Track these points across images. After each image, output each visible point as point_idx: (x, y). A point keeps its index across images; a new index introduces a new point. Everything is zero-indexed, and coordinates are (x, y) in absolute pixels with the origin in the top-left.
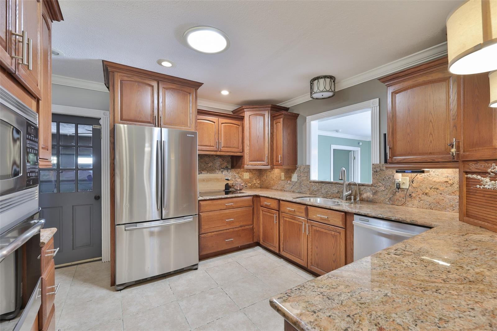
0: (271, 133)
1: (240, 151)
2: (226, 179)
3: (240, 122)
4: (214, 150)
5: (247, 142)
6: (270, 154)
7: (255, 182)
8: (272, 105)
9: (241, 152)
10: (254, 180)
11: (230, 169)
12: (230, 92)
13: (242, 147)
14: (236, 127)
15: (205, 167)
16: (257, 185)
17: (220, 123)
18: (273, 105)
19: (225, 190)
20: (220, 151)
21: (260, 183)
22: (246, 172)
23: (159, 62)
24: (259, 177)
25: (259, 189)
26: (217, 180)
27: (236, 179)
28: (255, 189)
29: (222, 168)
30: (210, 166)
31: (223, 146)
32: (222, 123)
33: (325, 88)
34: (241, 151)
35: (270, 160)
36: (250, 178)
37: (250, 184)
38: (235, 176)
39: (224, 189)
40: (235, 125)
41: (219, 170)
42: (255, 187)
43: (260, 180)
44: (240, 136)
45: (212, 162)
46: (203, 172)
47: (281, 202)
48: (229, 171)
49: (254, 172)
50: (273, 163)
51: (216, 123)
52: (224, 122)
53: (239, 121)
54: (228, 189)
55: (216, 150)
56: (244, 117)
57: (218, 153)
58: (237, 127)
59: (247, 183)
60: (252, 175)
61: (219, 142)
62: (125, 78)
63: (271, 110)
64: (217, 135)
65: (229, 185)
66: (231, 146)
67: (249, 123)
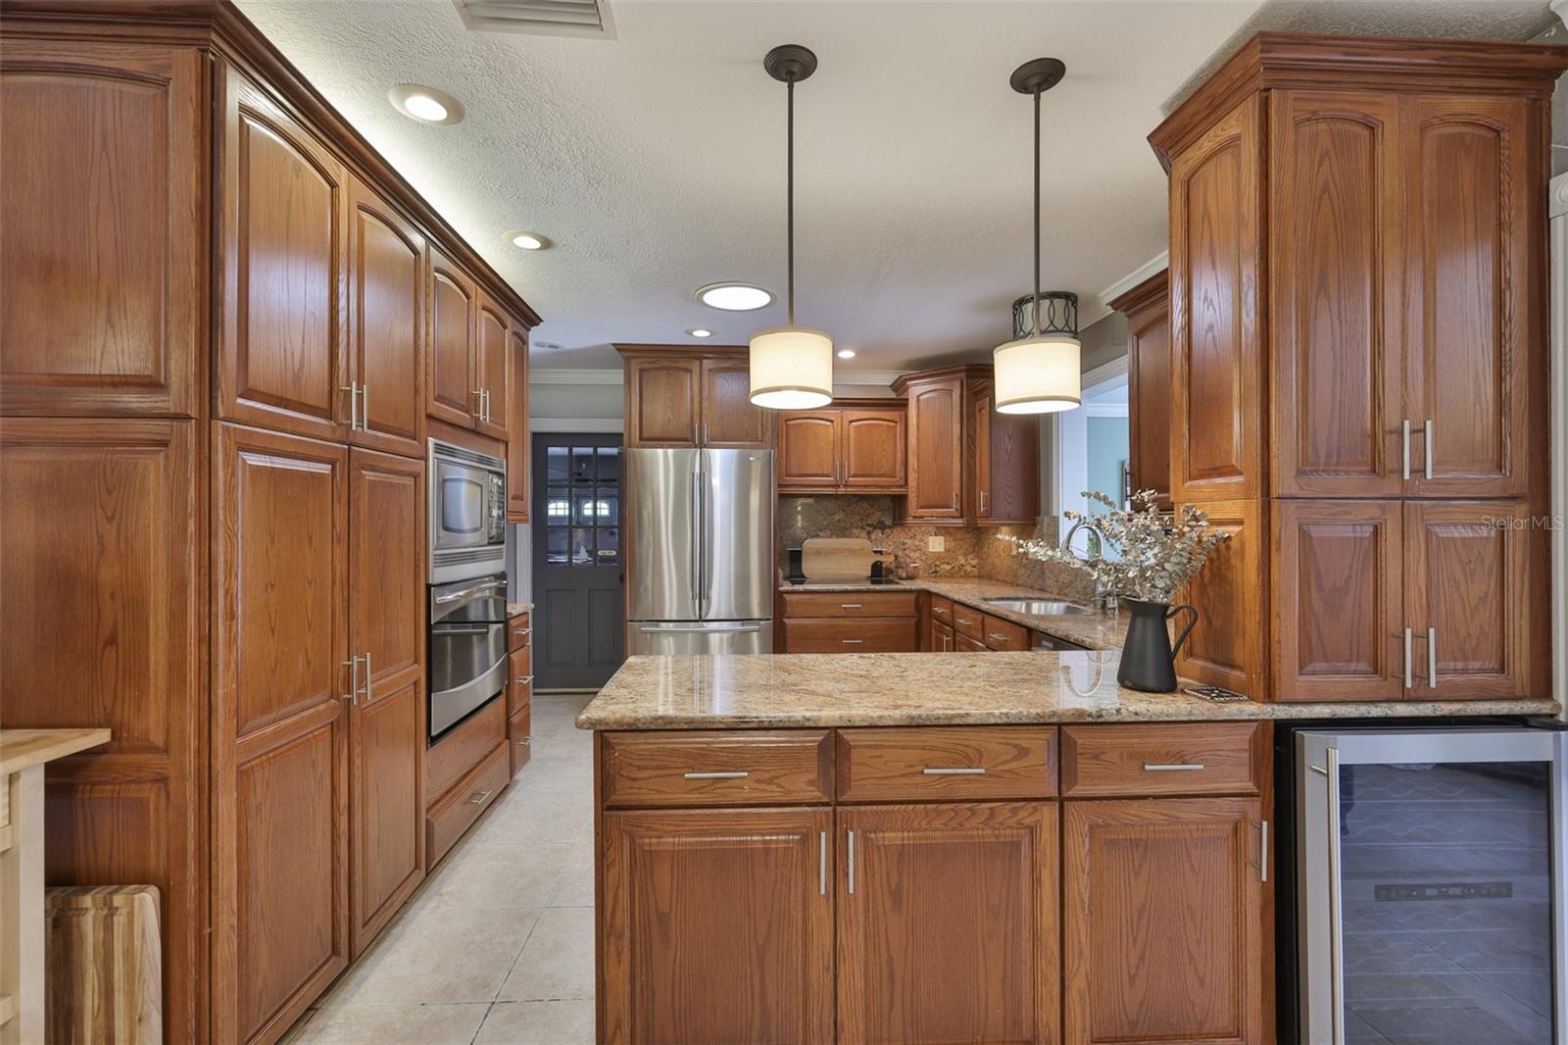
0: (968, 436)
1: (898, 484)
2: (875, 552)
3: (898, 413)
4: (832, 483)
5: (912, 461)
6: (965, 489)
7: (963, 562)
8: (967, 365)
9: (901, 486)
10: (961, 557)
11: (890, 527)
12: (858, 353)
13: (902, 474)
14: (888, 426)
15: (826, 523)
16: (968, 568)
17: (846, 423)
18: (971, 365)
19: (872, 577)
20: (846, 486)
21: (978, 564)
22: (936, 535)
23: (690, 333)
24: (976, 549)
25: (976, 580)
26: (852, 552)
27: (907, 552)
28: (962, 580)
29: (868, 525)
30: (839, 521)
31: (852, 473)
32: (851, 422)
34: (902, 482)
35: (965, 505)
36: (947, 550)
37: (948, 567)
38: (904, 544)
39: (869, 573)
40: (885, 423)
41: (862, 528)
42: (962, 573)
43: (978, 556)
44: (900, 446)
45: (844, 511)
46: (821, 534)
47: (956, 607)
48: (888, 531)
49: (959, 536)
50: (975, 511)
51: (837, 422)
52: (855, 418)
53: (896, 410)
54: (878, 573)
55: (834, 483)
56: (907, 399)
57: (842, 490)
58: (891, 426)
59: (937, 563)
60: (953, 544)
61: (842, 466)
62: (647, 366)
63: (967, 378)
64: (838, 449)
65: (884, 566)
66: (874, 472)
67: (918, 415)
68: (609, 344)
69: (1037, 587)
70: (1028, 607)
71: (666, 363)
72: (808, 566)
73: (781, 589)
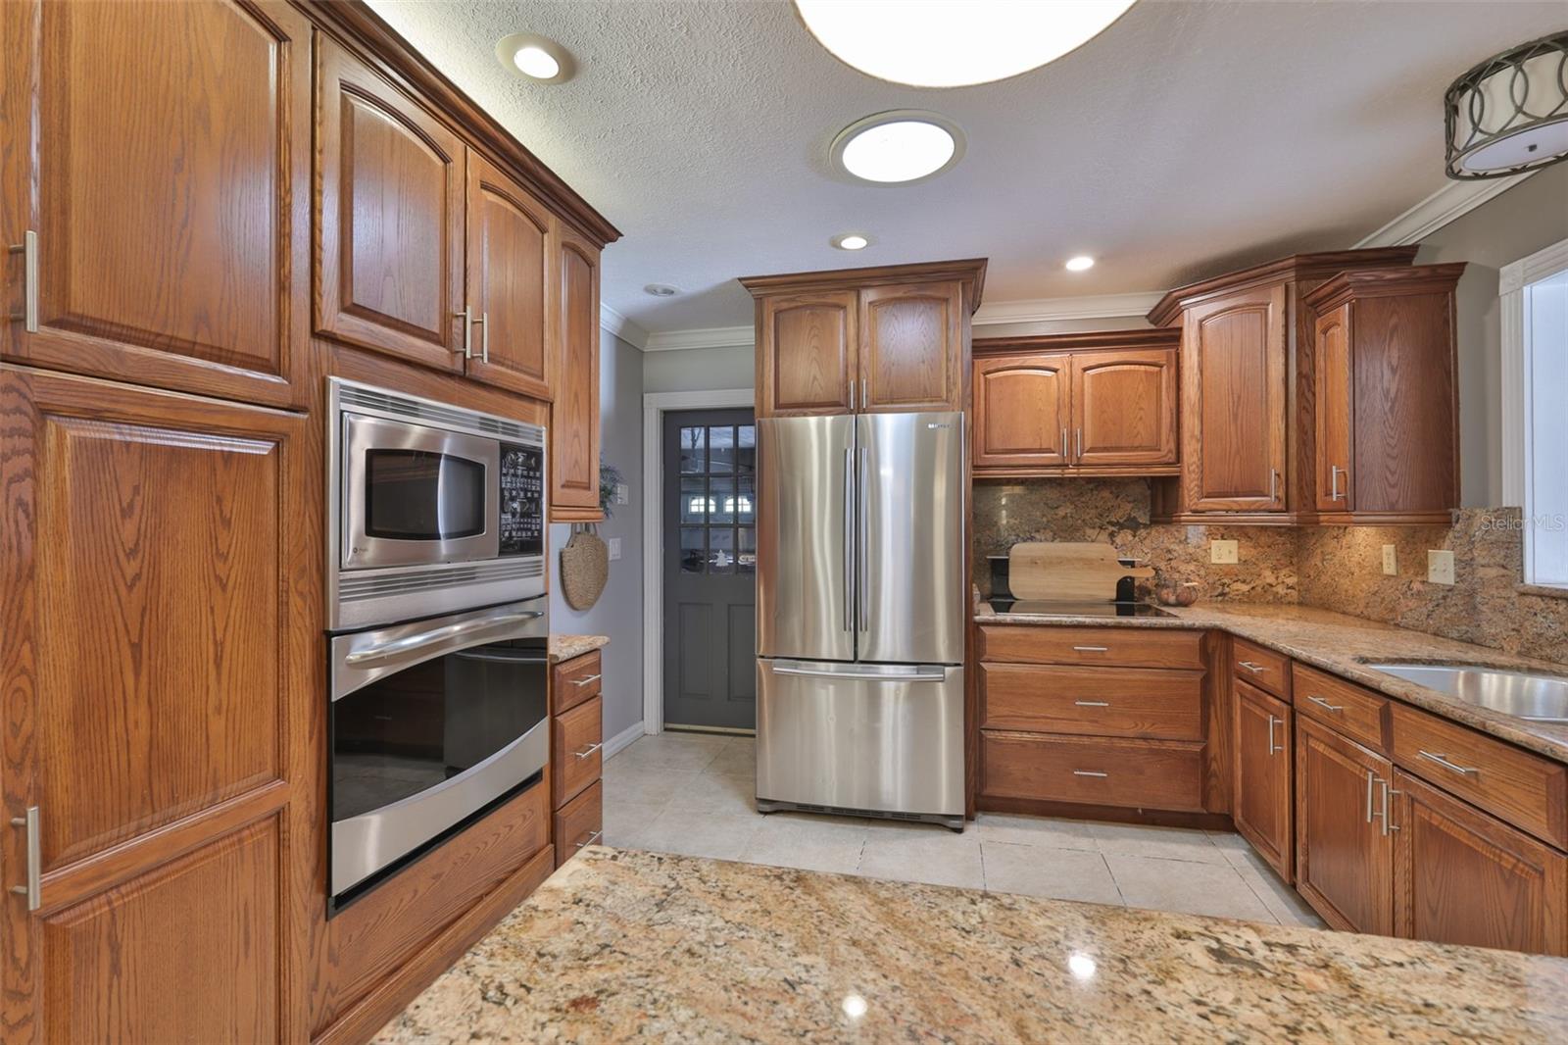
0: (1300, 375)
1: (1166, 459)
2: (1124, 563)
3: (1164, 352)
4: (1055, 462)
5: (1190, 423)
6: (1294, 464)
7: (1271, 579)
8: (1297, 256)
9: (1168, 464)
10: (1267, 573)
11: (1146, 526)
12: (1102, 259)
13: (1172, 445)
14: (1146, 372)
15: (1045, 519)
16: (1281, 590)
17: (1077, 372)
18: (1308, 256)
19: (1118, 599)
20: (1078, 465)
21: (1299, 584)
22: (1223, 538)
23: (836, 244)
24: (1295, 560)
25: (1295, 612)
26: (1088, 563)
27: (1174, 563)
28: (1271, 610)
29: (1111, 523)
30: (1065, 517)
31: (1088, 446)
32: (1085, 370)
33: (1519, 110)
34: (1172, 457)
35: (1294, 491)
36: (1243, 562)
37: (1245, 588)
38: (1169, 551)
39: (1114, 595)
40: (1143, 368)
41: (1101, 528)
42: (1271, 598)
43: (1299, 572)
44: (1167, 403)
45: (1072, 503)
46: (1037, 536)
47: (1297, 669)
48: (1143, 532)
49: (1263, 539)
51: (1064, 370)
52: (1092, 364)
53: (1160, 348)
54: (1128, 597)
55: (1060, 462)
56: (1180, 329)
57: (1071, 472)
58: (1152, 373)
59: (1225, 581)
60: (1254, 552)
61: (1071, 434)
62: (785, 305)
63: (1298, 280)
64: (1065, 412)
65: (1137, 583)
66: (1124, 444)
67: (1201, 351)
68: (733, 280)
69: (1455, 635)
70: (1473, 683)
71: (814, 300)
72: (1020, 583)
73: (977, 618)
